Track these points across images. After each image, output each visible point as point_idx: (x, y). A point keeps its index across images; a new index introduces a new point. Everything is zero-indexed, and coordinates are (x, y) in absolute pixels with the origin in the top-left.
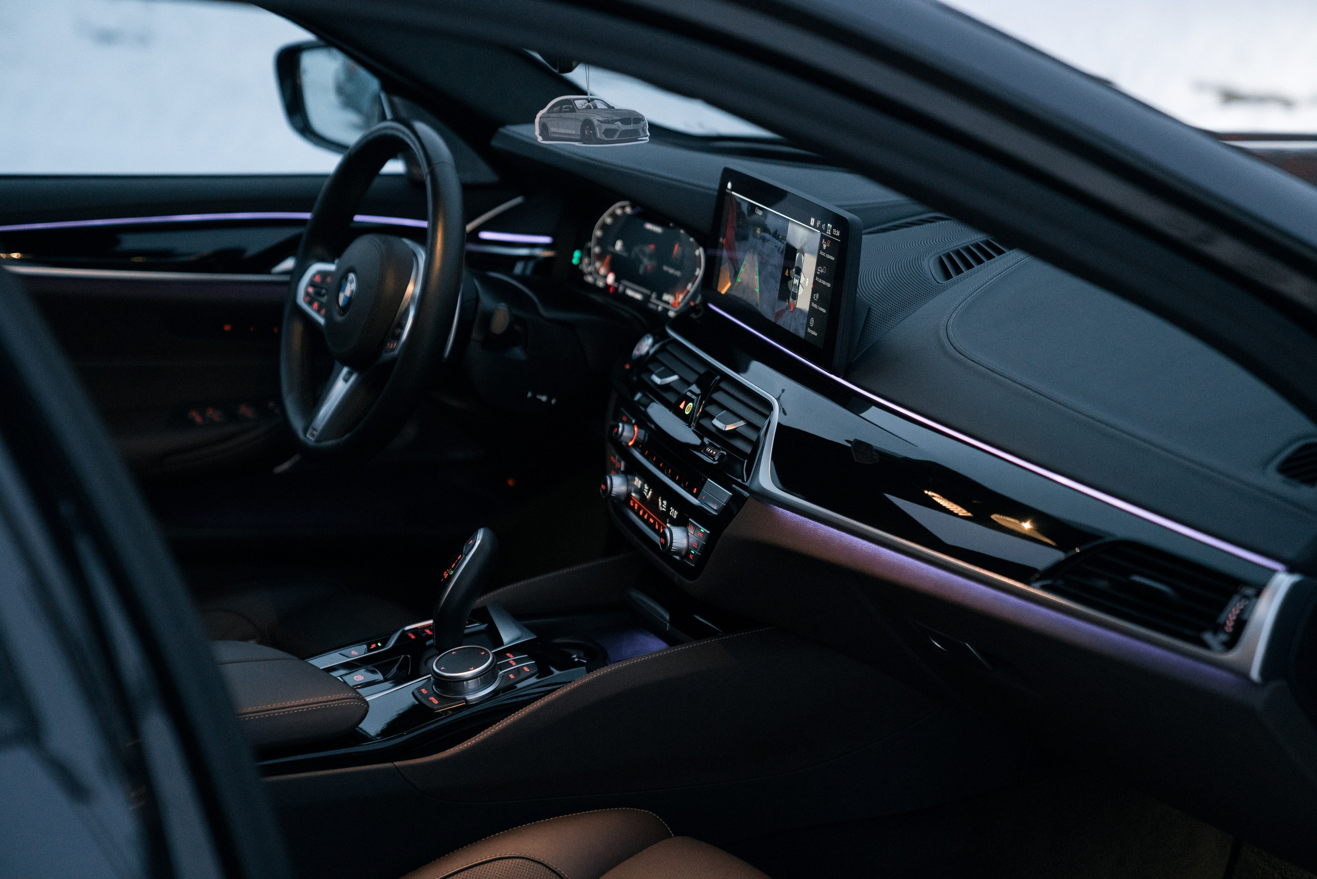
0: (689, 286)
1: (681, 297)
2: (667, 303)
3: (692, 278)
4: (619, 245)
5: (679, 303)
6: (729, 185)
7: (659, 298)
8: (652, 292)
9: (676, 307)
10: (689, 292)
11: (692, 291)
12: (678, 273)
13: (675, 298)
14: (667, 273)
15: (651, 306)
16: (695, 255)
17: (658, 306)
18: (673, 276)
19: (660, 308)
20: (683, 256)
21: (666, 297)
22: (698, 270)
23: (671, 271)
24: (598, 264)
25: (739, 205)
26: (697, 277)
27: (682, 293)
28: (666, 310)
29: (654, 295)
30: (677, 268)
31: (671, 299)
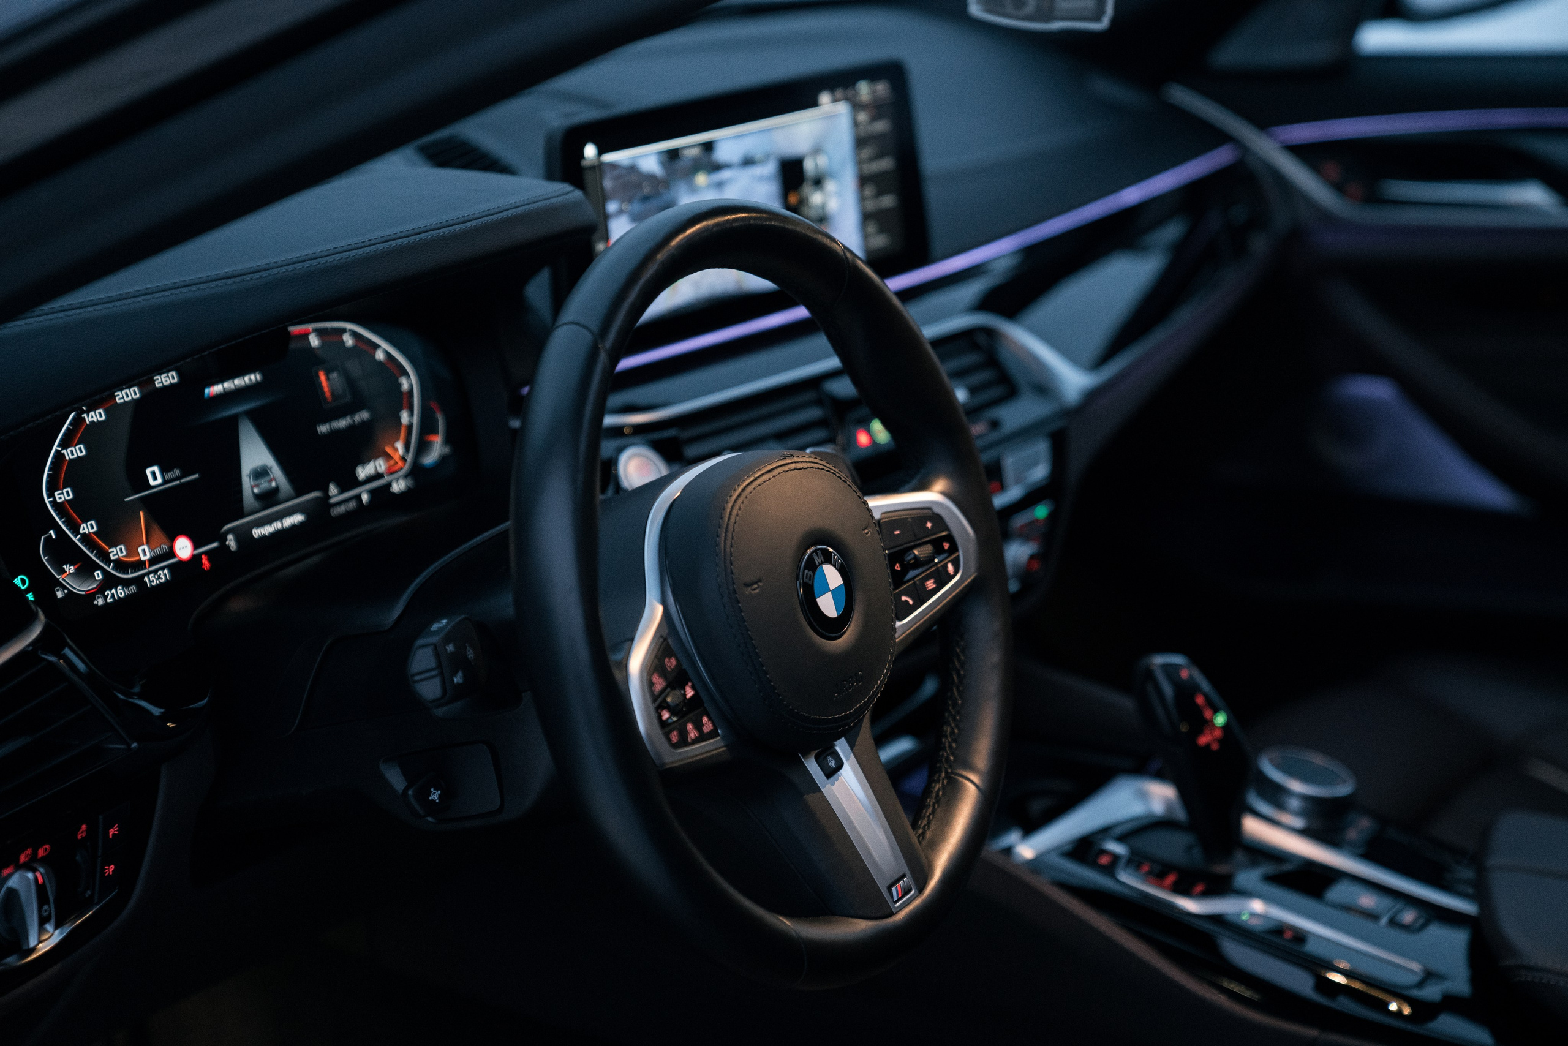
0: (405, 417)
1: (400, 446)
2: (378, 476)
3: (404, 400)
4: (154, 476)
5: (404, 459)
6: (590, 151)
7: (349, 482)
8: (326, 490)
9: (401, 469)
10: (410, 427)
11: (415, 420)
12: (364, 415)
13: (388, 457)
14: (333, 432)
15: (342, 509)
16: (380, 363)
17: (358, 497)
18: (351, 428)
19: (365, 498)
20: (350, 382)
21: (362, 473)
22: (404, 380)
23: (343, 423)
24: (118, 552)
25: (633, 169)
26: (410, 392)
27: (398, 439)
28: (382, 494)
29: (333, 489)
30: (350, 410)
31: (379, 465)
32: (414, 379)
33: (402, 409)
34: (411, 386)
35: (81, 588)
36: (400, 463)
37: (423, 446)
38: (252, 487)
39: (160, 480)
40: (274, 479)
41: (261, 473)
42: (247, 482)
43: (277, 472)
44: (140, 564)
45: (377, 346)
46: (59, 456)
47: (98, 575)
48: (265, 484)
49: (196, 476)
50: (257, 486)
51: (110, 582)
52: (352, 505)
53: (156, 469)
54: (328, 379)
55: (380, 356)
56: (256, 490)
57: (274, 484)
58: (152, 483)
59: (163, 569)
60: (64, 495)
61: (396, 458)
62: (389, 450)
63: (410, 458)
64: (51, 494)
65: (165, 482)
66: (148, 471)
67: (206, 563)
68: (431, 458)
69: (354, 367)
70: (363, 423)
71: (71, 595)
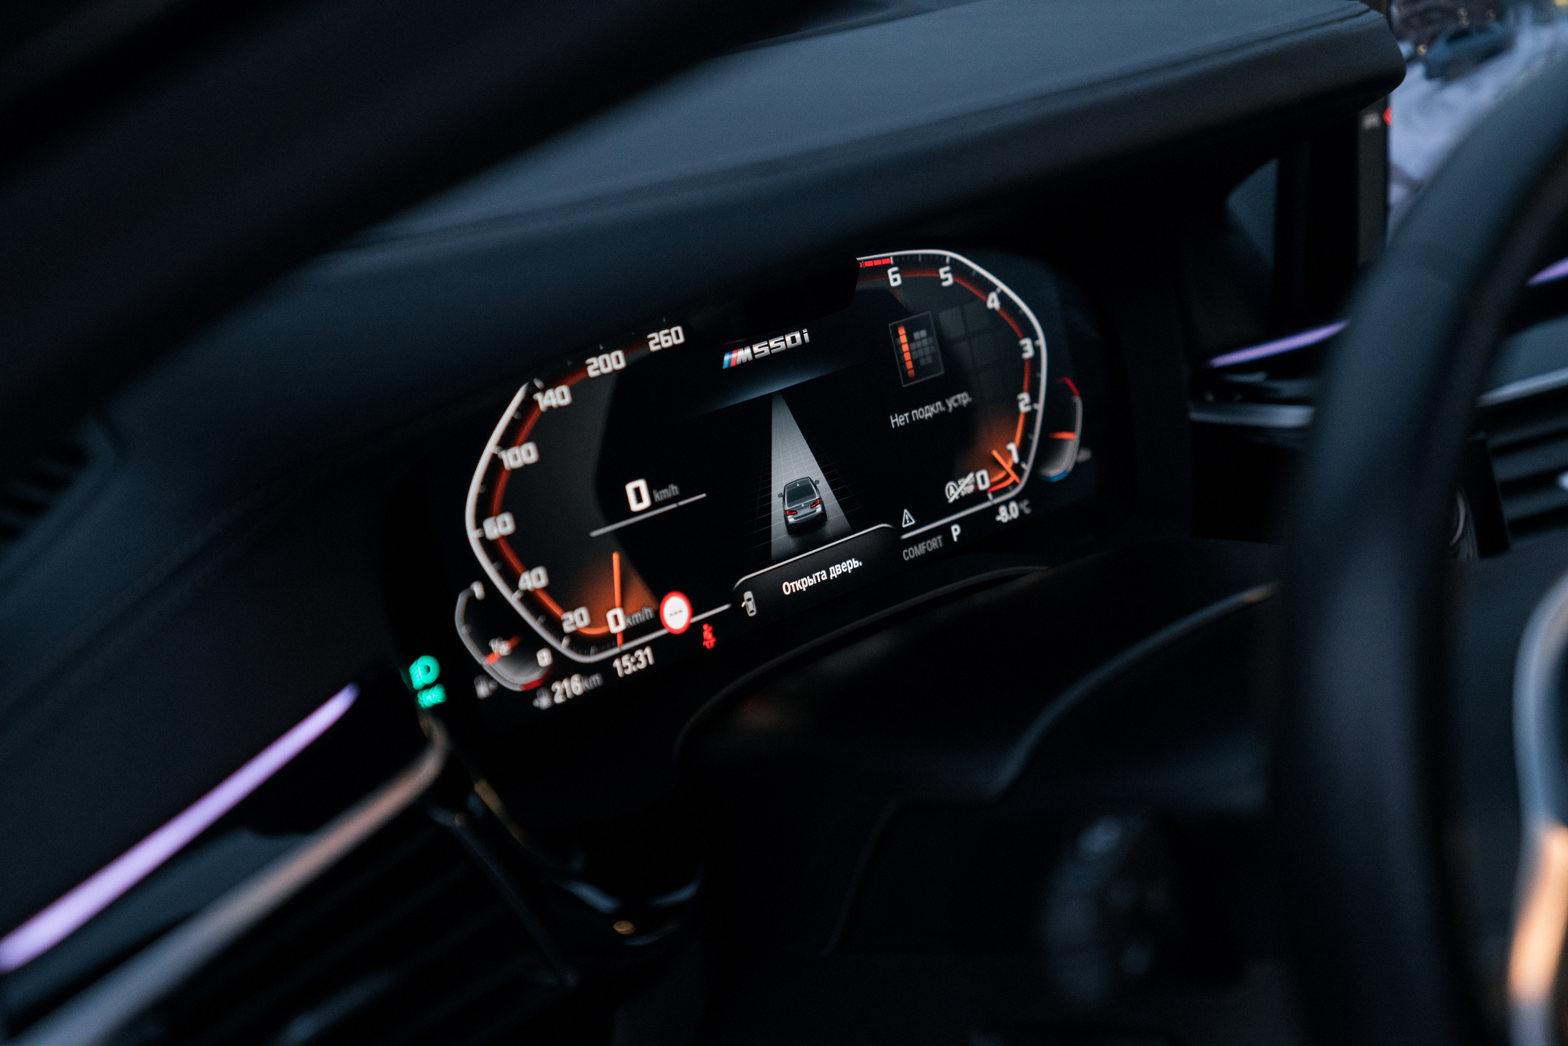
0: (1024, 403)
1: (1012, 447)
2: (978, 496)
3: (1024, 374)
4: (639, 496)
5: (1017, 469)
7: (933, 506)
8: (897, 520)
9: (1014, 484)
10: (1031, 416)
11: (1040, 407)
12: (964, 398)
13: (994, 466)
14: (914, 426)
15: (919, 550)
16: (991, 314)
17: (946, 530)
18: (941, 419)
19: (956, 531)
20: (944, 344)
21: (954, 491)
22: (1027, 343)
23: (928, 412)
26: (1036, 361)
27: (1012, 440)
29: (908, 518)
30: (941, 390)
31: (982, 479)
32: (1042, 342)
33: (1021, 391)
34: (1037, 349)
35: (516, 680)
36: (1014, 477)
37: (1049, 450)
38: (787, 513)
39: (646, 502)
40: (820, 501)
41: (800, 491)
42: (778, 506)
43: (824, 489)
44: (609, 640)
45: (992, 288)
46: (496, 462)
47: (544, 658)
48: (805, 511)
49: (704, 495)
50: (792, 512)
51: (562, 668)
52: (935, 543)
53: (641, 484)
54: (911, 340)
55: (993, 302)
56: (791, 519)
57: (819, 509)
58: (635, 507)
59: (642, 647)
60: (500, 526)
61: (1008, 467)
62: (995, 454)
63: (1027, 467)
64: (479, 525)
65: (654, 505)
66: (630, 488)
67: (708, 637)
68: (1057, 470)
69: (950, 320)
70: (959, 409)
71: (500, 692)
